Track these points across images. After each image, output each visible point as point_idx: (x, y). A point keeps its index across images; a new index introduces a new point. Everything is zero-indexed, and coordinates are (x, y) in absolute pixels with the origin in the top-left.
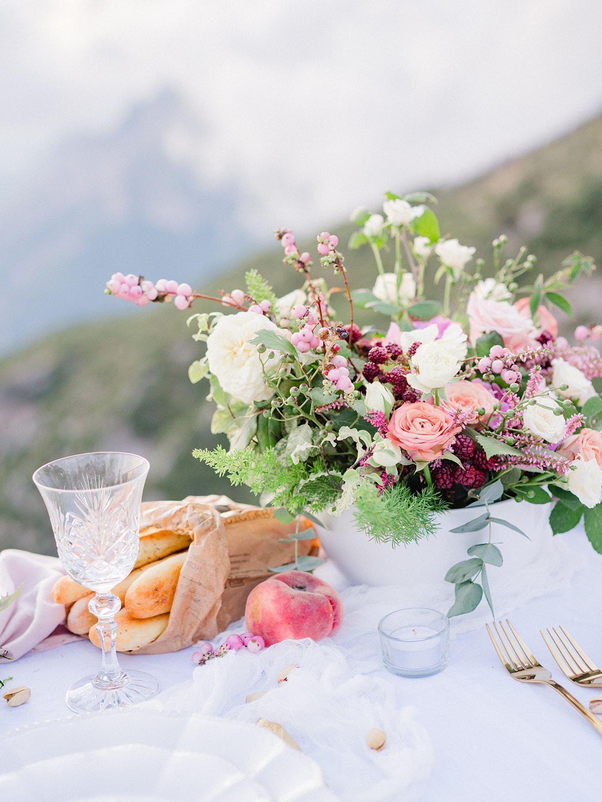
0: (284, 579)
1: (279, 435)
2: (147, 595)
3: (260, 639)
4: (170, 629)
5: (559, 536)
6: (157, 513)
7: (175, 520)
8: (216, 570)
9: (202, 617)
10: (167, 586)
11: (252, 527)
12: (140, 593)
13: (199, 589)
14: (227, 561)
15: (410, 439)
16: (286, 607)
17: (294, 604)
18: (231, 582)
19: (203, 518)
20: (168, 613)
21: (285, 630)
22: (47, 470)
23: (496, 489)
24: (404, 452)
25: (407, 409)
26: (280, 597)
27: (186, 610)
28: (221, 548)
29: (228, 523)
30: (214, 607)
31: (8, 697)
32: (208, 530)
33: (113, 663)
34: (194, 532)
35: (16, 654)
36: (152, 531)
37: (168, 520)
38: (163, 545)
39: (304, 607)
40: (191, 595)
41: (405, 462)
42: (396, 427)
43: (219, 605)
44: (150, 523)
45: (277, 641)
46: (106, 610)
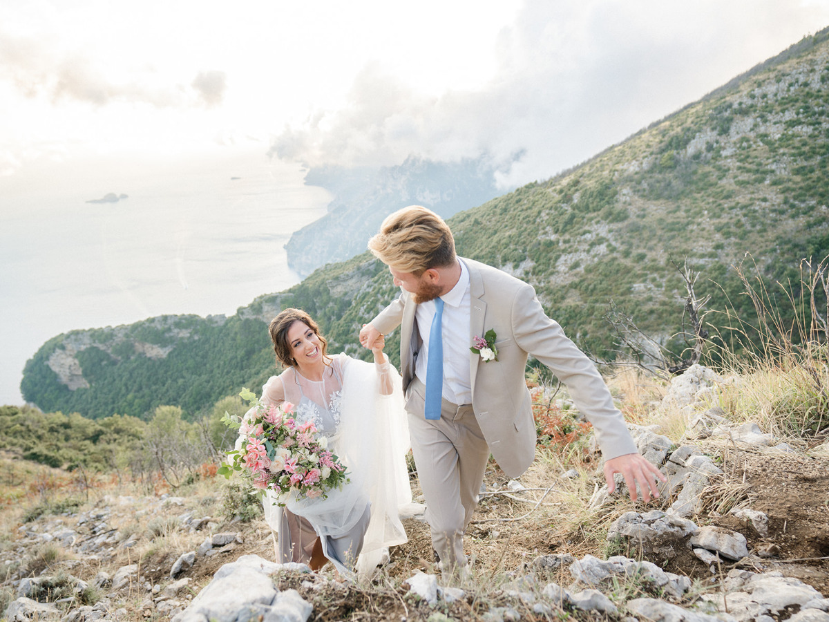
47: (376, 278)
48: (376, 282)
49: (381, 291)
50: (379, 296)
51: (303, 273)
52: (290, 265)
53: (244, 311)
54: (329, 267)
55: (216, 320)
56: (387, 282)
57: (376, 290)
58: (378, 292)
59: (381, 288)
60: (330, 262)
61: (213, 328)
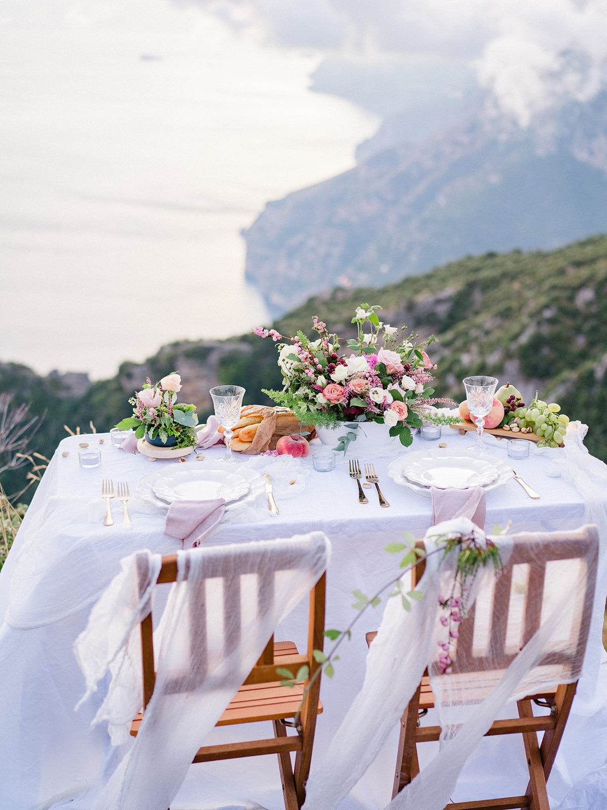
0: (292, 437)
1: (297, 388)
2: (245, 434)
3: (277, 453)
4: (252, 446)
5: (392, 437)
6: (256, 409)
7: (261, 412)
8: (270, 430)
9: (263, 444)
10: (253, 433)
11: (290, 419)
12: (243, 433)
13: (263, 435)
14: (274, 428)
15: (328, 395)
16: (287, 444)
17: (289, 444)
18: (273, 435)
19: (269, 412)
20: (252, 442)
21: (285, 451)
22: (215, 390)
23: (363, 417)
24: (328, 400)
25: (331, 386)
26: (287, 441)
27: (258, 441)
28: (273, 423)
29: (278, 416)
30: (268, 442)
31: (197, 457)
32: (270, 416)
33: (229, 452)
34: (264, 416)
35: (205, 447)
36: (255, 415)
37: (258, 412)
38: (257, 420)
39: (292, 445)
40: (260, 436)
41: (328, 402)
42: (325, 391)
43: (270, 442)
44: (253, 412)
45: (282, 454)
46: (228, 435)
47: (449, 336)
48: (446, 345)
49: (457, 369)
50: (451, 380)
51: (276, 298)
52: (250, 278)
53: (136, 371)
54: (340, 295)
55: (70, 381)
56: (474, 348)
57: (445, 365)
58: (449, 370)
59: (456, 361)
60: (344, 281)
61: (59, 401)
